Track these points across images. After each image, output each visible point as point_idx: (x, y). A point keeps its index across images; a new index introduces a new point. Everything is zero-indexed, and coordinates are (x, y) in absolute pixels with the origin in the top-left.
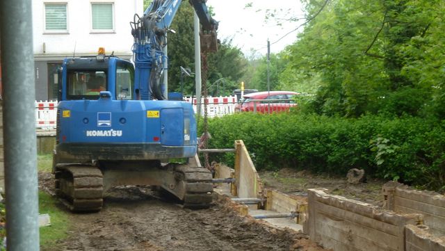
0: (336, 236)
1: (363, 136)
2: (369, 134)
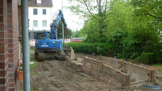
0: (90, 66)
1: (95, 47)
2: (96, 46)
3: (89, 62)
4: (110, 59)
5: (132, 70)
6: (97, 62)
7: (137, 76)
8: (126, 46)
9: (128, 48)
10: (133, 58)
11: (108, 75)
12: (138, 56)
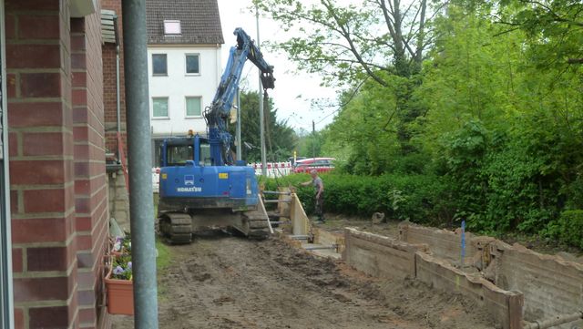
1: (383, 189)
3: (363, 248)
4: (443, 236)
5: (530, 276)
6: (395, 248)
7: (549, 298)
8: (501, 184)
9: (510, 192)
10: (530, 231)
11: (436, 296)
12: (547, 222)
